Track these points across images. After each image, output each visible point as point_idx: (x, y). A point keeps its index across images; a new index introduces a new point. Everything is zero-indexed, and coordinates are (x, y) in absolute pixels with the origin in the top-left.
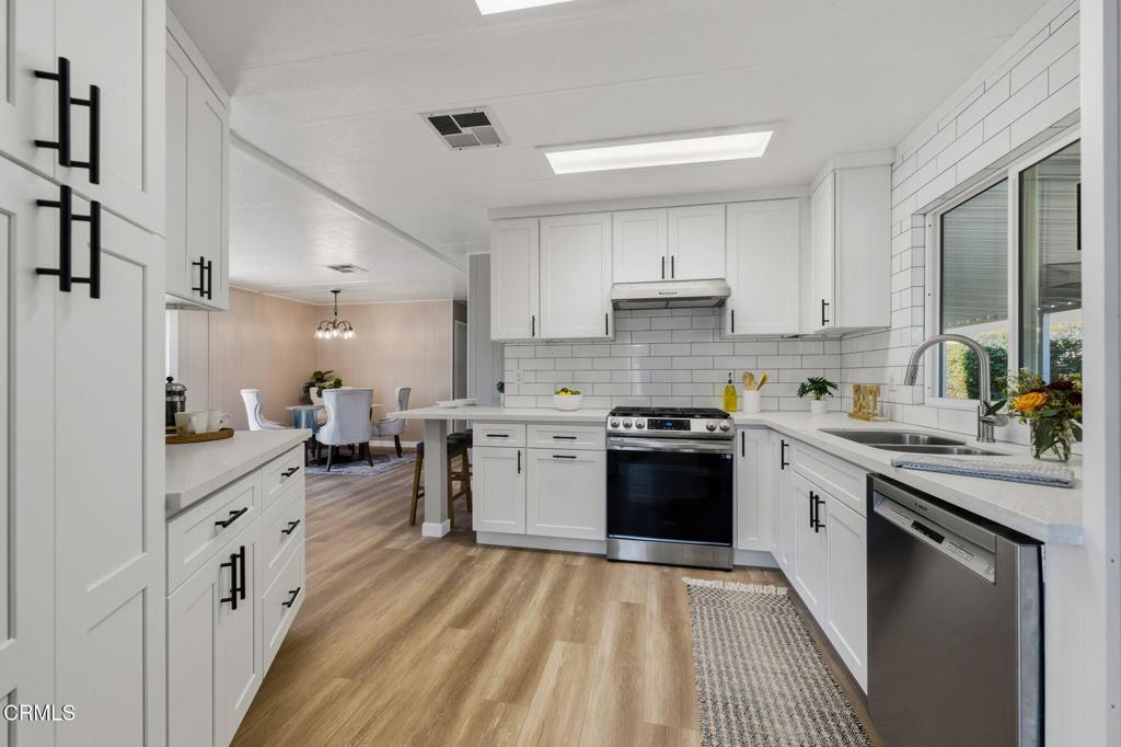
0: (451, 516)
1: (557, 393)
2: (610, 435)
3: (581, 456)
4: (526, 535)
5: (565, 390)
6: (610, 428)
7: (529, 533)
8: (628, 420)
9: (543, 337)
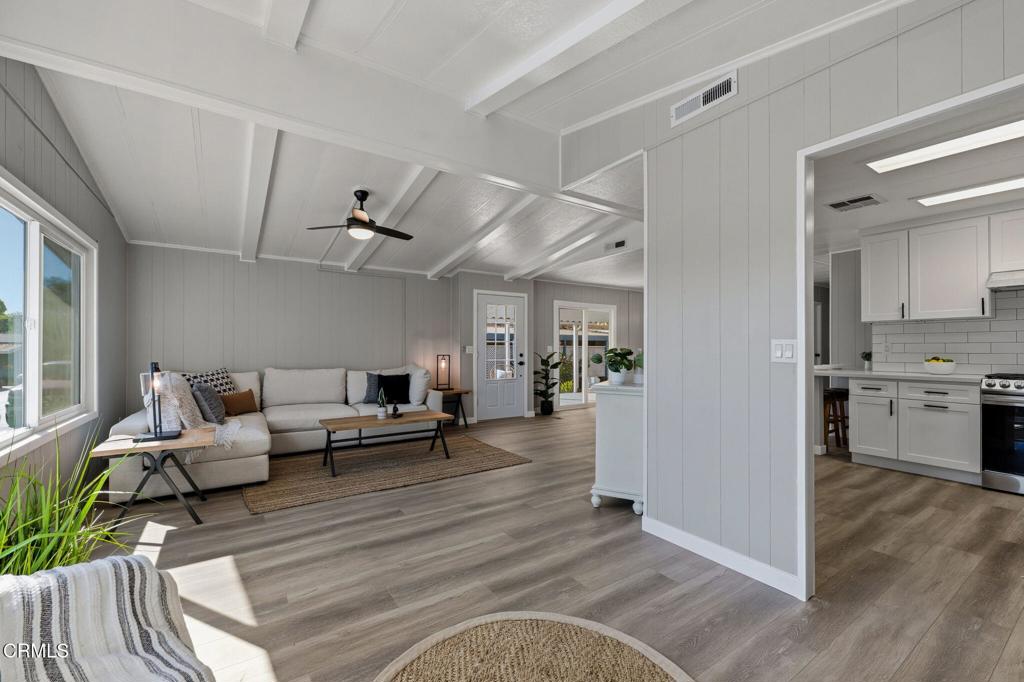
0: (826, 443)
1: (928, 361)
2: (984, 392)
3: (952, 407)
4: (898, 460)
5: (937, 359)
6: (984, 387)
7: (900, 458)
8: (1005, 382)
9: (912, 318)
